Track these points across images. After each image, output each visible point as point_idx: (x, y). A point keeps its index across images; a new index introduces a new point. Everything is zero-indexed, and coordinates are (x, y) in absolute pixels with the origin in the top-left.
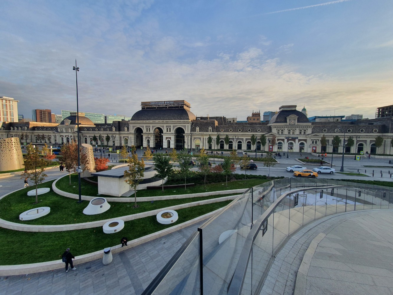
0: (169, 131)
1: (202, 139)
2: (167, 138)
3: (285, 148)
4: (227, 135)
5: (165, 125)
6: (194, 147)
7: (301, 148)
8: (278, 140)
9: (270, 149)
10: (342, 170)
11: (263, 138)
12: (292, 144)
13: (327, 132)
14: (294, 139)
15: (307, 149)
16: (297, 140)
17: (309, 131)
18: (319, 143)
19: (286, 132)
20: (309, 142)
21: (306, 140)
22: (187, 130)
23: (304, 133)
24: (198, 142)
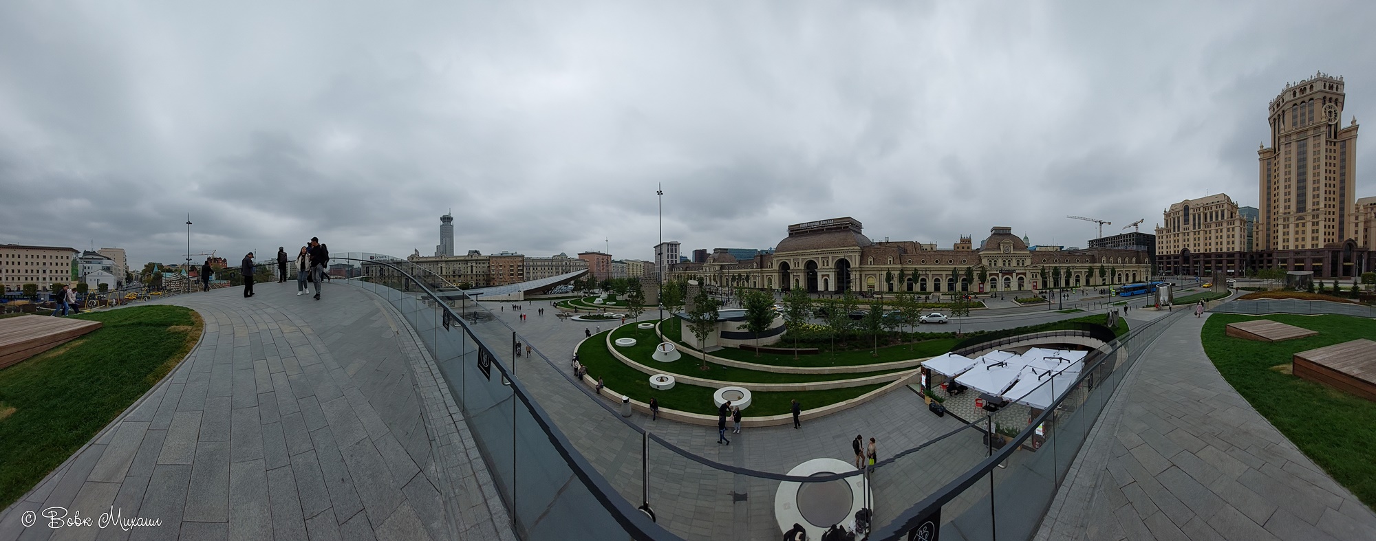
0: (825, 264)
1: (878, 276)
2: (823, 276)
3: (1000, 286)
4: (915, 269)
5: (820, 257)
6: (865, 289)
7: (1020, 286)
8: (991, 275)
9: (980, 288)
10: (1061, 308)
11: (969, 272)
12: (1007, 279)
13: (1047, 263)
14: (1010, 273)
15: (1027, 286)
16: (1014, 274)
17: (1028, 262)
18: (1039, 276)
19: (1000, 263)
20: (1029, 275)
21: (1025, 274)
22: (855, 262)
23: (1023, 264)
24: (871, 281)
